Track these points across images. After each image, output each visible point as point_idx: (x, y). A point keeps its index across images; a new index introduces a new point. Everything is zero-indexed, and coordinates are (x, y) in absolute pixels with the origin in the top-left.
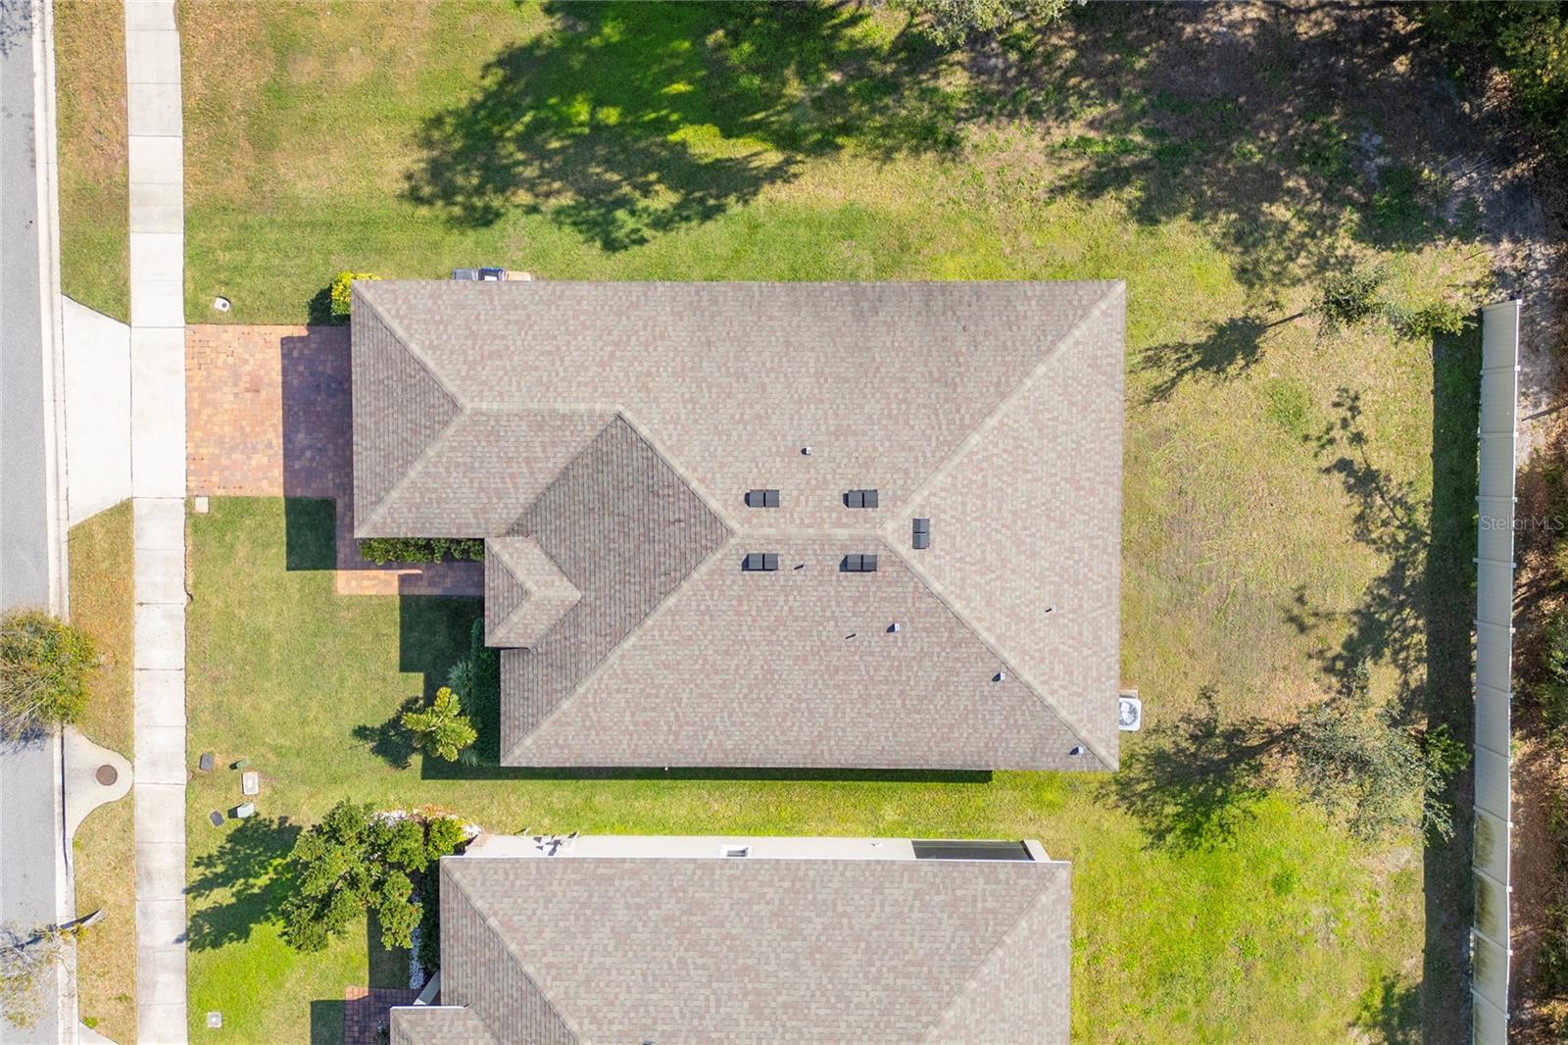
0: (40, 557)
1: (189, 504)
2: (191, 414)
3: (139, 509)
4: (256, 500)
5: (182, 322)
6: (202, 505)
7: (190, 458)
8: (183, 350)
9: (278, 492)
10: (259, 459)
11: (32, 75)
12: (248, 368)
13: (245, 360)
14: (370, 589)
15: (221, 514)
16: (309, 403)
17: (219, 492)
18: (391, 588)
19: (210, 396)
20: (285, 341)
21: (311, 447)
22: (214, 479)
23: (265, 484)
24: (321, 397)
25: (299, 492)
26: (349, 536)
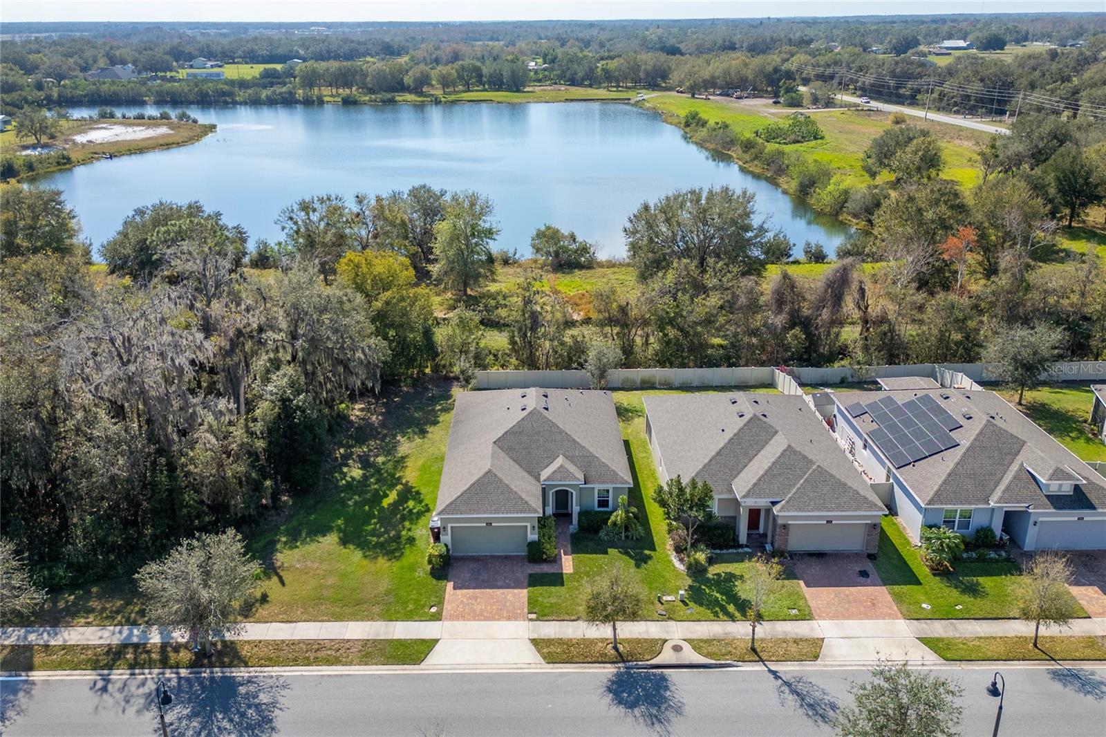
0: (562, 674)
1: (531, 620)
2: (487, 619)
3: (535, 636)
4: (529, 597)
5: (441, 622)
6: (533, 616)
7: (509, 619)
8: (454, 622)
9: (525, 591)
10: (509, 597)
11: (302, 675)
12: (465, 600)
13: (462, 601)
14: (571, 563)
15: (536, 610)
16: (483, 581)
17: (526, 610)
18: (570, 557)
19: (478, 613)
20: (455, 588)
21: (504, 581)
22: (519, 612)
23: (522, 595)
24: (481, 577)
25: (526, 584)
26: (545, 569)
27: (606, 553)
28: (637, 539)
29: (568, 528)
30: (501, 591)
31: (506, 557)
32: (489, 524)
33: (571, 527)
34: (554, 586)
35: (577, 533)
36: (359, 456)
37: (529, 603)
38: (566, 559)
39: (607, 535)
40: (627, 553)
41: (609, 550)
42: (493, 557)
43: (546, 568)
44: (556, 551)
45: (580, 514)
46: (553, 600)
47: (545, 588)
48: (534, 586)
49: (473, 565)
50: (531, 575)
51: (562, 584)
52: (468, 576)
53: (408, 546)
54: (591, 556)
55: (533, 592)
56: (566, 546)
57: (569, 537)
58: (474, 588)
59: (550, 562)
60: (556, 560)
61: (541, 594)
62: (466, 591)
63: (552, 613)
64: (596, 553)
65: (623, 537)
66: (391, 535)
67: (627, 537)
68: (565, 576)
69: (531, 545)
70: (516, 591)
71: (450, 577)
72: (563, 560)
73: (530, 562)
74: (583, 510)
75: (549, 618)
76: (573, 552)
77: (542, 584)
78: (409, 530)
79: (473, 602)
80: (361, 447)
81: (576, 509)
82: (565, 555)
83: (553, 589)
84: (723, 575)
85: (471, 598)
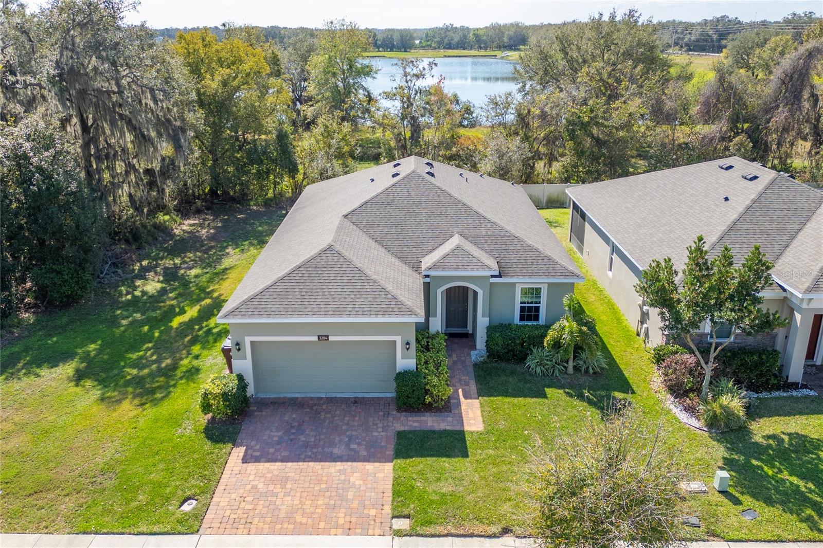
1: (399, 533)
4: (395, 479)
5: (195, 537)
6: (403, 524)
7: (349, 530)
8: (227, 536)
9: (388, 467)
10: (355, 479)
12: (261, 486)
13: (254, 487)
14: (479, 412)
15: (410, 509)
16: (306, 445)
17: (388, 509)
18: (476, 403)
19: (282, 515)
20: (245, 460)
21: (348, 445)
22: (373, 512)
23: (380, 475)
24: (303, 438)
25: (390, 452)
26: (430, 424)
27: (544, 396)
28: (595, 373)
29: (469, 355)
30: (339, 466)
31: (356, 401)
32: (324, 338)
33: (474, 353)
34: (448, 456)
35: (484, 362)
36: (166, 269)
37: (396, 493)
38: (468, 405)
39: (540, 364)
40: (581, 397)
41: (547, 390)
42: (331, 400)
43: (431, 422)
44: (450, 390)
45: (491, 329)
46: (446, 487)
47: (430, 460)
48: (406, 455)
49: (291, 416)
50: (400, 435)
51: (465, 454)
52: (276, 435)
53: (183, 381)
54: (516, 400)
55: (404, 469)
56: (467, 384)
57: (471, 369)
58: (284, 460)
59: (439, 410)
60: (448, 407)
61: (421, 473)
62: (267, 465)
63: (446, 518)
64: (525, 396)
65: (570, 369)
66: (163, 365)
67: (576, 369)
68: (468, 437)
69: (402, 377)
70: (370, 466)
71: (242, 436)
72: (463, 407)
73: (400, 409)
74: (496, 323)
75: (439, 529)
76: (481, 394)
77: (423, 452)
78: (197, 357)
79: (278, 489)
80: (172, 259)
81: (483, 322)
82: (466, 397)
83: (445, 463)
84: (786, 438)
85: (273, 481)
